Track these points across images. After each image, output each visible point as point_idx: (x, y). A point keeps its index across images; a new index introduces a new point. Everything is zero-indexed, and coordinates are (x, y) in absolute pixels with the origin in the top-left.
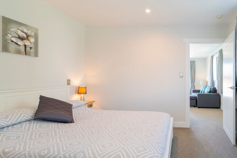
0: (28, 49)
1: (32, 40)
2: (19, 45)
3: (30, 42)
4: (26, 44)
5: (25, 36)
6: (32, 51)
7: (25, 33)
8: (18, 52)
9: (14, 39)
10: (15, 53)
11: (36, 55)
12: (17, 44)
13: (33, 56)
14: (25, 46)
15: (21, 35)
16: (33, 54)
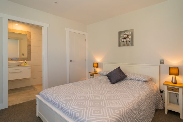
0: (128, 42)
1: (130, 37)
2: (124, 42)
3: (129, 38)
4: (127, 40)
5: (126, 36)
6: (130, 43)
7: (126, 35)
8: (124, 45)
9: (122, 40)
10: (123, 46)
11: (132, 44)
12: (123, 42)
13: (131, 45)
14: (127, 41)
15: (125, 37)
16: (130, 45)
